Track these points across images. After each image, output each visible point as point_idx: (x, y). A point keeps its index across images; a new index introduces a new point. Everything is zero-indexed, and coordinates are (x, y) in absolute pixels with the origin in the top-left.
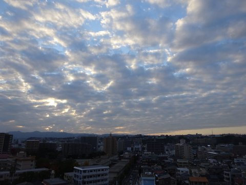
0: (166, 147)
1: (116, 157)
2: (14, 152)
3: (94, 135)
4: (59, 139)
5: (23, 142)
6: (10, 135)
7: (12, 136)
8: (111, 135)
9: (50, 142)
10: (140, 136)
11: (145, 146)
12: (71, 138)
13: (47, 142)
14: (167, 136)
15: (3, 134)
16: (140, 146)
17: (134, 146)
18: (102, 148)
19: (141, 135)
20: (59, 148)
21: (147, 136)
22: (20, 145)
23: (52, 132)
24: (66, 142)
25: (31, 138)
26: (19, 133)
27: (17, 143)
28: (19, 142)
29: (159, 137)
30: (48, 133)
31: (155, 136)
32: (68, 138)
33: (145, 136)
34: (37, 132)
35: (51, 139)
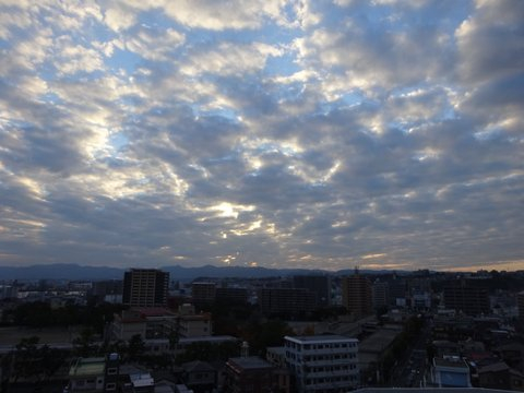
0: (493, 300)
1: (371, 320)
2: (174, 304)
3: (321, 272)
4: (251, 280)
5: (187, 286)
6: (164, 274)
7: (168, 274)
8: (357, 271)
9: (236, 286)
10: (425, 274)
11: (440, 296)
12: (274, 278)
13: (230, 286)
14: (494, 272)
15: (153, 270)
16: (426, 296)
17: (412, 296)
18: (339, 300)
19: (427, 271)
20: (253, 299)
21: (443, 273)
22: (183, 291)
23: (237, 267)
24: (265, 287)
25: (200, 279)
26: (178, 268)
27: (177, 287)
28: (182, 287)
29: (473, 274)
30: (229, 269)
31: (462, 274)
32: (270, 279)
33: (438, 273)
34: (209, 268)
35: (237, 280)
